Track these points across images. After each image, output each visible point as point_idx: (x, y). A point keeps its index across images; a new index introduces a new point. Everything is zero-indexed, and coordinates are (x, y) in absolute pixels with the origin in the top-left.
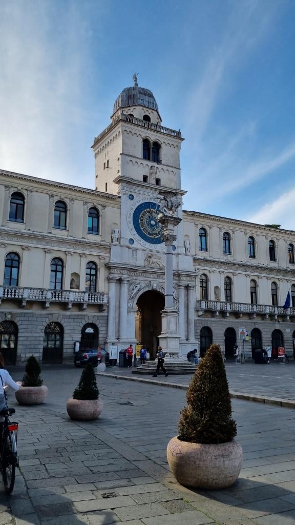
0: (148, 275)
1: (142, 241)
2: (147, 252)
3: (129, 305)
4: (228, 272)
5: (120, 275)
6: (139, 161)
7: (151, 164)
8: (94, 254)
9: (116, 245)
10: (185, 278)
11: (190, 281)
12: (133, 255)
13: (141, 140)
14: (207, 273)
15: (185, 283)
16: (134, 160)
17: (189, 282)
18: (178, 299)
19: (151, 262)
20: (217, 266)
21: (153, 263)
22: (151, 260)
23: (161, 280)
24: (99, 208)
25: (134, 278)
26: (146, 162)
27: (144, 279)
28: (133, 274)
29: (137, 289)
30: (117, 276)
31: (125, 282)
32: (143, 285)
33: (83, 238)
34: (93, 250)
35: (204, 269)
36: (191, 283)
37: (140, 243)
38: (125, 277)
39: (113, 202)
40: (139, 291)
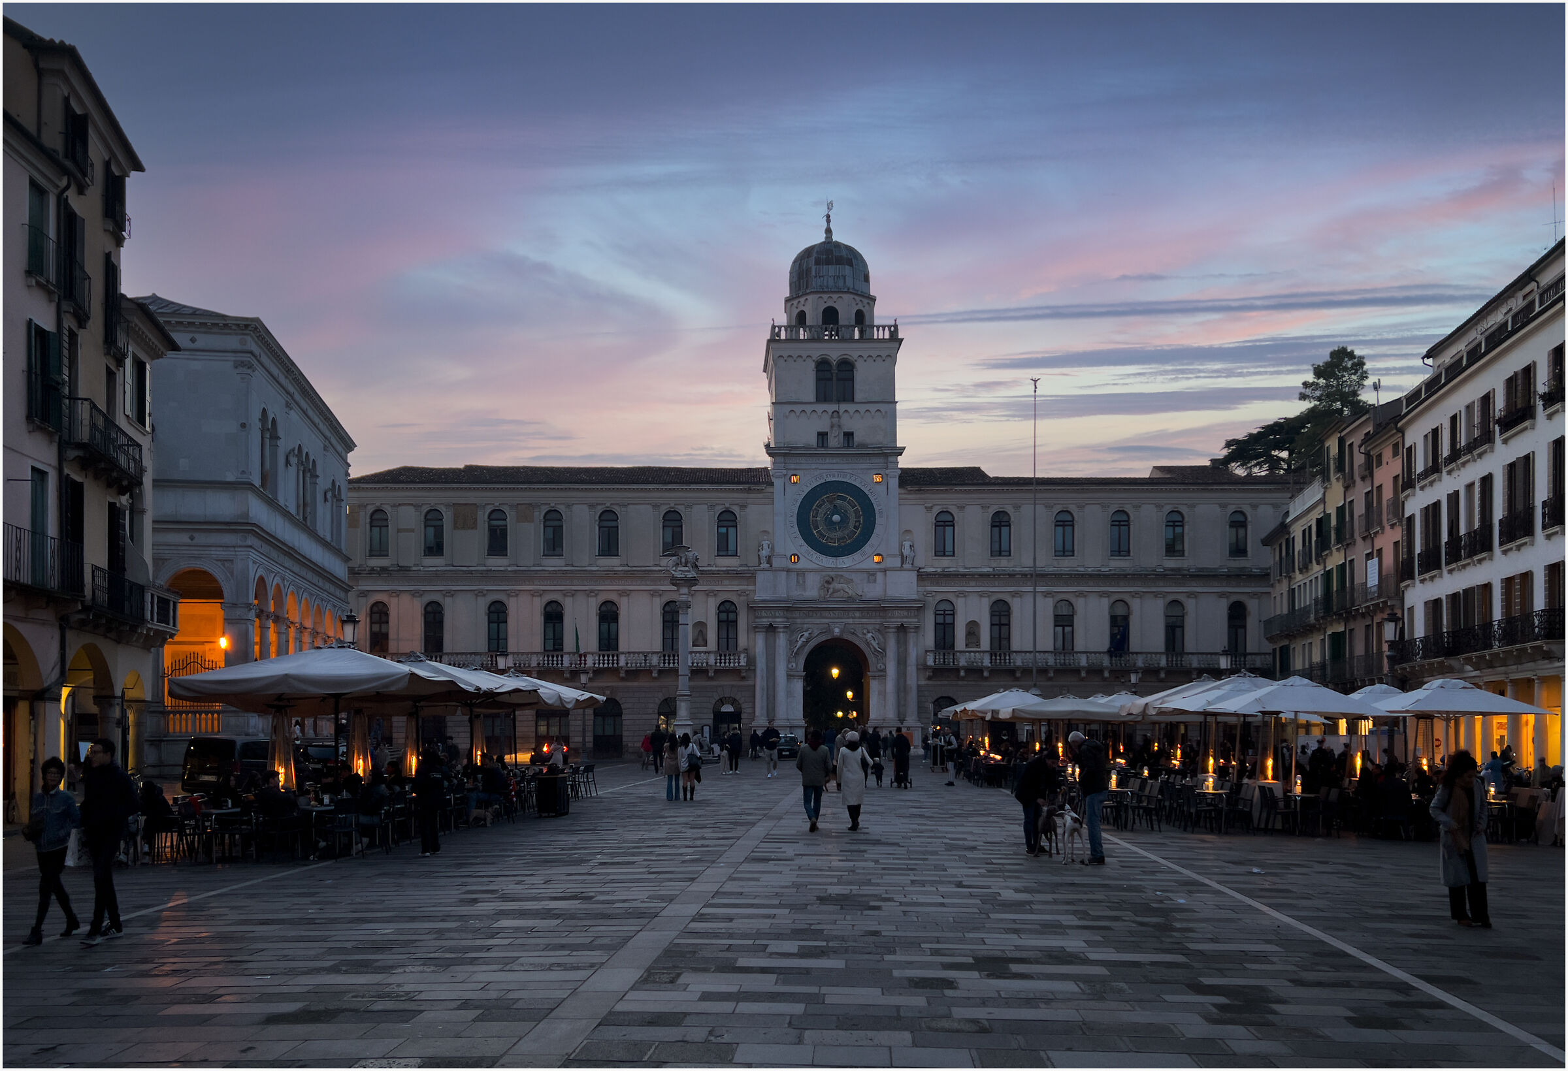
0: (826, 614)
1: (815, 555)
2: (824, 573)
3: (790, 666)
4: (1001, 590)
5: (770, 620)
6: (808, 408)
7: (832, 407)
8: (730, 589)
9: (763, 570)
10: (896, 613)
11: (907, 617)
12: (798, 582)
13: (813, 365)
14: (951, 597)
15: (897, 622)
16: (798, 408)
17: (905, 620)
18: (884, 650)
19: (831, 591)
20: (973, 583)
21: (835, 591)
22: (831, 586)
23: (851, 620)
24: (736, 509)
25: (799, 621)
26: (820, 408)
27: (818, 621)
28: (798, 615)
29: (803, 639)
30: (765, 621)
31: (781, 630)
32: (816, 633)
33: (709, 565)
34: (726, 582)
35: (946, 590)
36: (911, 621)
37: (812, 559)
38: (779, 621)
39: (761, 495)
40: (808, 641)
